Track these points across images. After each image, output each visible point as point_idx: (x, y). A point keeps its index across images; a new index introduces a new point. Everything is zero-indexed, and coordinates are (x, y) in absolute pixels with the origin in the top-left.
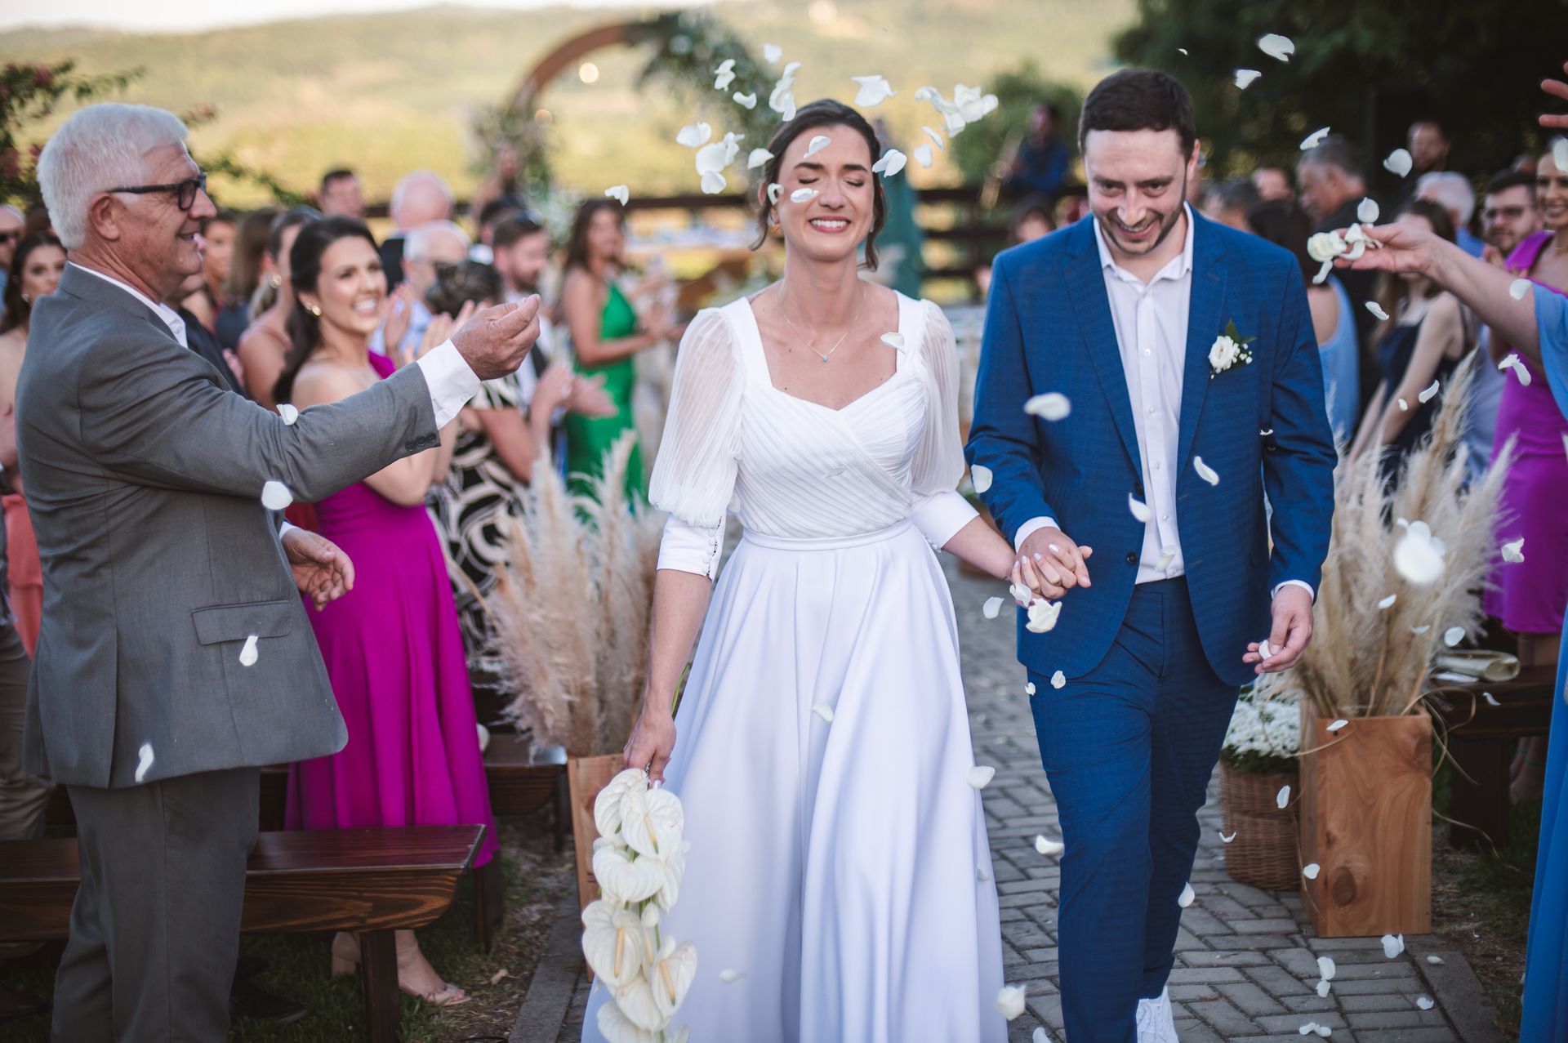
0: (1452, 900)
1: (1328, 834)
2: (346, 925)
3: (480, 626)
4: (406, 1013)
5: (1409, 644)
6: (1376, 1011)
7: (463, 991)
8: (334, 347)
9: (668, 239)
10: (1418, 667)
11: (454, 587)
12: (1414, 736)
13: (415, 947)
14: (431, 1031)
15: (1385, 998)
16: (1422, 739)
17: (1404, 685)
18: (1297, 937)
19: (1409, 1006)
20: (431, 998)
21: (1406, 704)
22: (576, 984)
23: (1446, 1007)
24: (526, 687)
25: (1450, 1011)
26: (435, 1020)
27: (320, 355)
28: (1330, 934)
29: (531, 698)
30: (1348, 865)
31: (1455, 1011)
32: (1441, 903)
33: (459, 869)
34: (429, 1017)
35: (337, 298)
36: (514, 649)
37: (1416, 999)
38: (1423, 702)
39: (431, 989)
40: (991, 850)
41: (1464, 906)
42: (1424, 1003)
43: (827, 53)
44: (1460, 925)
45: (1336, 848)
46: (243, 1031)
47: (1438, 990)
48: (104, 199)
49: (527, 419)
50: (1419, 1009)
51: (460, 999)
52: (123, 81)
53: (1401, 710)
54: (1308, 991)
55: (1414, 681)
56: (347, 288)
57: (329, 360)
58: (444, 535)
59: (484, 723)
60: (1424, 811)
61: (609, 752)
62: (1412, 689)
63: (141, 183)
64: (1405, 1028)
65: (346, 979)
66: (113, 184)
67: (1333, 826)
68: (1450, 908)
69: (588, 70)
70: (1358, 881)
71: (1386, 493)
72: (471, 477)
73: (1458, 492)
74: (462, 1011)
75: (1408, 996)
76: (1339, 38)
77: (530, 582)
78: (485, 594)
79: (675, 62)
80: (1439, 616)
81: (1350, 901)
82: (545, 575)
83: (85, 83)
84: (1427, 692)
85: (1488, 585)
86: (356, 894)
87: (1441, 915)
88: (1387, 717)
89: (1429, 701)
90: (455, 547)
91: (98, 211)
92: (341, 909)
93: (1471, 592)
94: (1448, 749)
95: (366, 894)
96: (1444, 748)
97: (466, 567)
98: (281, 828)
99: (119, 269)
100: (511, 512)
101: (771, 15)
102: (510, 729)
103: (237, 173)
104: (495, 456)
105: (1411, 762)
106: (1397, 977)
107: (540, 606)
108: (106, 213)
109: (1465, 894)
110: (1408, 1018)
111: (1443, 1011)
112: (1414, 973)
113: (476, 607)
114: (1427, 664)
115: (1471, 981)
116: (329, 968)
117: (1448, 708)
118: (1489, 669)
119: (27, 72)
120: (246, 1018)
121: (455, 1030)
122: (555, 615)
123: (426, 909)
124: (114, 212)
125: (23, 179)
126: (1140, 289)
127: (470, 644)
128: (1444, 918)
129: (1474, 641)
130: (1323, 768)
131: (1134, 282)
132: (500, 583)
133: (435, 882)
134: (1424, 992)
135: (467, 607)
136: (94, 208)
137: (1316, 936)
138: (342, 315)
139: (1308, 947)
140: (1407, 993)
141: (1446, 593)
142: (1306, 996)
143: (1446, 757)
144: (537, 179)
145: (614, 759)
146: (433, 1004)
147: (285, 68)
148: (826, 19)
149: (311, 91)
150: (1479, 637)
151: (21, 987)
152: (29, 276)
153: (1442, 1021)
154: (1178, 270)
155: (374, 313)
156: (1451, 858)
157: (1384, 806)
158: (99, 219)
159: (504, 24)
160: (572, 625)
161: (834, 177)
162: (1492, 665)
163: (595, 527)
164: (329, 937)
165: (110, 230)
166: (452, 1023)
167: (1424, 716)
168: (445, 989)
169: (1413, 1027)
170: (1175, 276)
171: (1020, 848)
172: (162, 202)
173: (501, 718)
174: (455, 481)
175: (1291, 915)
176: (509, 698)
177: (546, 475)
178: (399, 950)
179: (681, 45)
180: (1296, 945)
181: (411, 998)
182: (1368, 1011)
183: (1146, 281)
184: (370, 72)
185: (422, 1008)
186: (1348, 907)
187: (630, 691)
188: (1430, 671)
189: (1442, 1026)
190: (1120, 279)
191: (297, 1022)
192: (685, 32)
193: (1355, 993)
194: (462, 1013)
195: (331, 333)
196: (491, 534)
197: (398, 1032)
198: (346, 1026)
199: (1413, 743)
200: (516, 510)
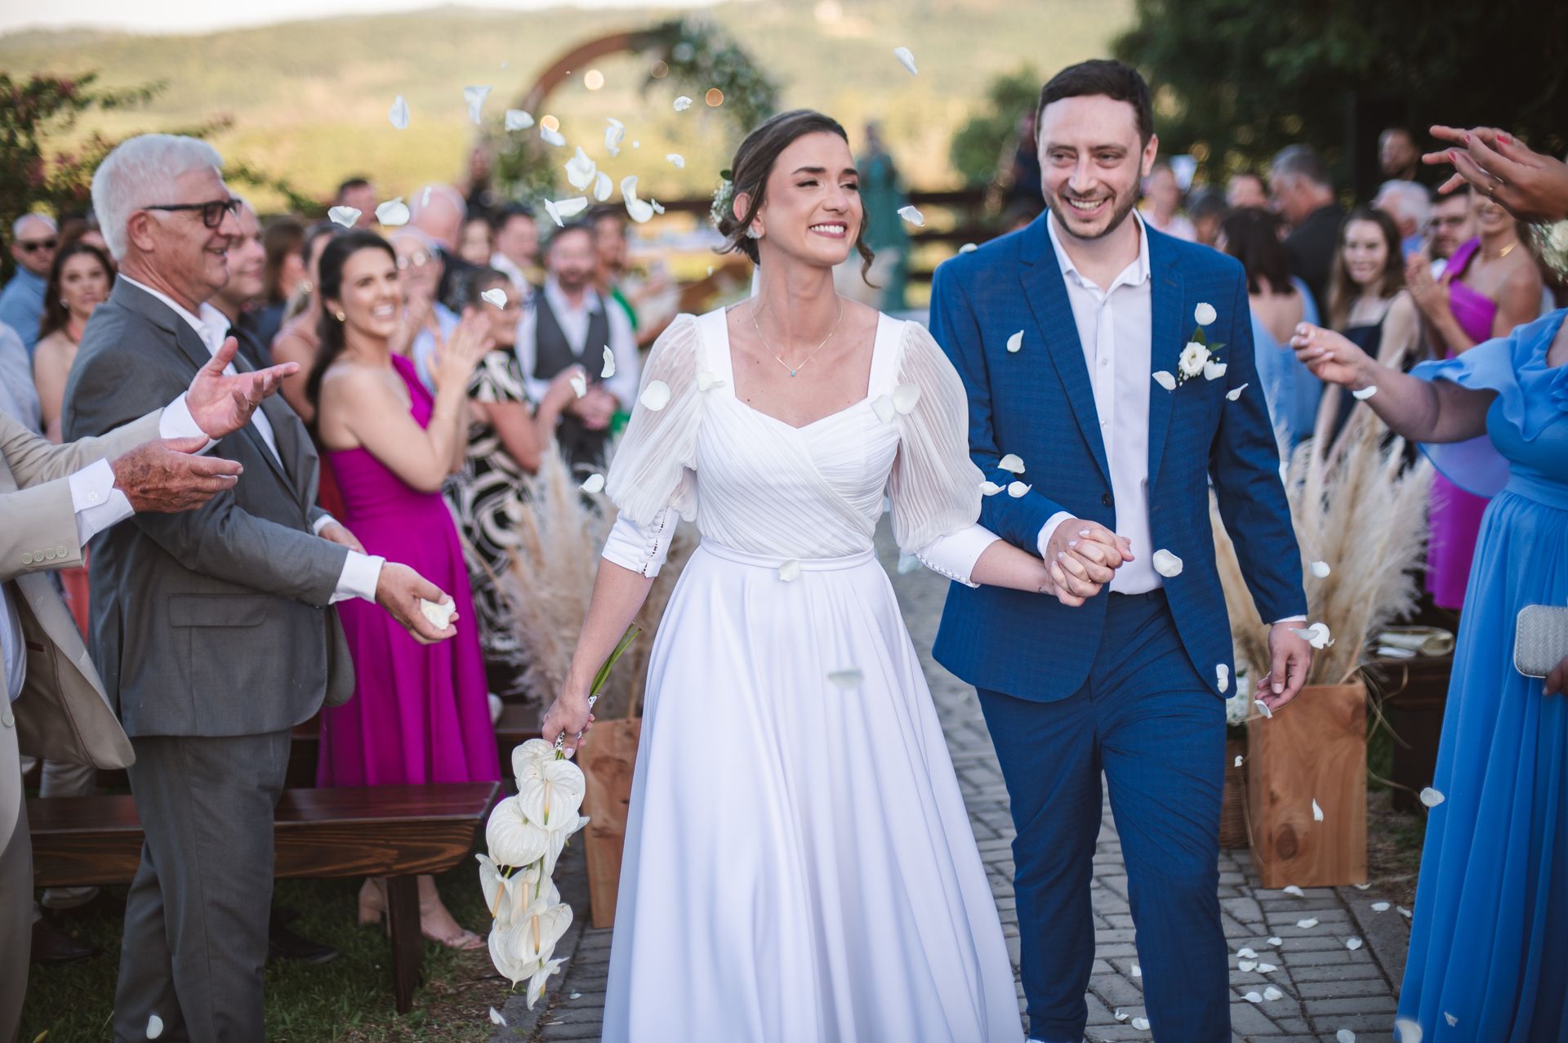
0: (1389, 856)
1: (1272, 794)
2: (374, 871)
3: (492, 603)
4: (428, 955)
5: (1345, 619)
6: (1310, 951)
7: (479, 937)
8: (356, 349)
9: (672, 242)
10: (1354, 641)
11: (467, 569)
12: (1350, 703)
13: (435, 897)
14: (449, 972)
15: (1319, 940)
16: (1357, 706)
17: (1342, 658)
18: (1244, 889)
19: (1341, 946)
20: (450, 943)
21: (1343, 674)
22: (582, 930)
23: (1373, 946)
24: (536, 659)
25: (1377, 950)
26: (455, 962)
27: (344, 356)
28: (1274, 885)
29: (540, 668)
30: (1291, 822)
31: (1382, 950)
32: (1379, 859)
33: (477, 820)
34: (449, 959)
35: (357, 305)
36: (525, 625)
37: (1347, 941)
38: (1361, 673)
39: (450, 934)
40: (968, 813)
41: (1399, 861)
42: (1354, 944)
43: (833, 53)
44: (1394, 877)
45: (1279, 806)
46: (280, 970)
47: (1367, 933)
48: (141, 215)
49: (535, 415)
50: (1348, 949)
51: (477, 944)
52: (147, 95)
53: (1339, 680)
54: (1251, 934)
55: (1351, 653)
56: (366, 295)
57: (353, 360)
58: (460, 518)
59: (497, 692)
60: (1360, 773)
61: (612, 717)
62: (1349, 660)
63: (172, 202)
64: (1335, 965)
65: (371, 926)
66: (149, 203)
67: (1276, 786)
68: (1387, 862)
69: (593, 77)
70: (1300, 837)
71: (1327, 481)
72: (482, 466)
73: (1394, 480)
74: (479, 954)
75: (1340, 938)
76: (1313, 50)
77: (539, 563)
78: (498, 573)
79: (679, 69)
80: (1373, 594)
81: (1293, 854)
82: (553, 556)
83: (111, 97)
84: (1365, 663)
85: (1420, 565)
86: (383, 842)
87: (1378, 869)
88: (1326, 686)
89: (1365, 672)
90: (468, 530)
91: (136, 225)
92: (369, 856)
93: (1405, 572)
94: (1383, 714)
95: (393, 843)
96: (1379, 713)
97: (479, 547)
98: (312, 785)
99: (154, 278)
100: (520, 498)
101: (777, 15)
102: (521, 699)
103: (256, 180)
104: (502, 447)
105: (1348, 728)
106: (1332, 922)
107: (549, 584)
108: (142, 227)
109: (1402, 851)
110: (1340, 957)
111: (1371, 951)
112: (1348, 918)
113: (489, 586)
114: (1363, 637)
115: (1399, 925)
116: (356, 917)
117: (1384, 679)
118: (1426, 644)
119: (51, 83)
120: (282, 959)
121: (472, 970)
122: (563, 592)
123: (446, 856)
124: (150, 228)
125: (49, 188)
126: (1100, 296)
127: (483, 622)
128: (1380, 872)
129: (1408, 618)
130: (1266, 733)
131: (1092, 288)
132: (512, 564)
133: (454, 831)
134: (1355, 934)
135: (480, 587)
136: (131, 221)
137: (1261, 888)
138: (362, 319)
139: (1254, 897)
140: (1340, 935)
141: (1380, 572)
142: (1248, 939)
143: (1380, 724)
144: (544, 184)
145: (617, 724)
146: (452, 948)
147: (290, 68)
148: (832, 19)
149: (316, 92)
150: (1412, 613)
151: (75, 933)
152: (66, 284)
153: (1369, 959)
154: (1138, 276)
155: (392, 317)
156: (1393, 819)
157: (1323, 768)
158: (137, 232)
159: (510, 25)
160: (578, 601)
161: (834, 182)
162: (1429, 640)
163: (599, 514)
164: (359, 881)
165: (146, 243)
166: (469, 964)
167: (1360, 685)
168: (463, 935)
169: (1342, 964)
170: (1135, 282)
171: (994, 811)
172: (190, 220)
173: (513, 687)
174: (468, 469)
175: (1240, 869)
176: (520, 669)
177: (553, 465)
178: (422, 898)
179: (684, 53)
180: (1242, 895)
181: (432, 943)
182: (1303, 951)
183: (1105, 287)
184: (376, 73)
185: (442, 951)
186: (1290, 861)
187: (631, 662)
188: (1366, 644)
189: (1368, 963)
190: (1081, 285)
191: (328, 962)
192: (689, 40)
193: (1292, 935)
194: (478, 956)
195: (353, 337)
196: (502, 520)
197: (421, 970)
198: (374, 965)
199: (1349, 710)
200: (524, 496)
